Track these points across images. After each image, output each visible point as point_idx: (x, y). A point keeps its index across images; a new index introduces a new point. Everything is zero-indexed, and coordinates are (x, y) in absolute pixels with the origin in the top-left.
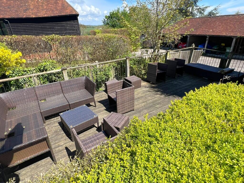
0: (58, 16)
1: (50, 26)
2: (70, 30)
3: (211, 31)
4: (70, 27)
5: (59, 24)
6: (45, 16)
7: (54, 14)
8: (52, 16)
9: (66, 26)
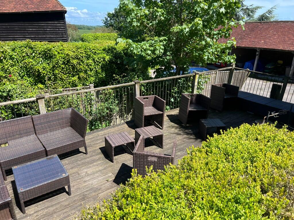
0: (34, 12)
1: (20, 27)
2: (52, 34)
3: (262, 43)
4: (52, 29)
5: (34, 24)
6: (13, 11)
7: (27, 9)
8: (24, 11)
9: (45, 27)
